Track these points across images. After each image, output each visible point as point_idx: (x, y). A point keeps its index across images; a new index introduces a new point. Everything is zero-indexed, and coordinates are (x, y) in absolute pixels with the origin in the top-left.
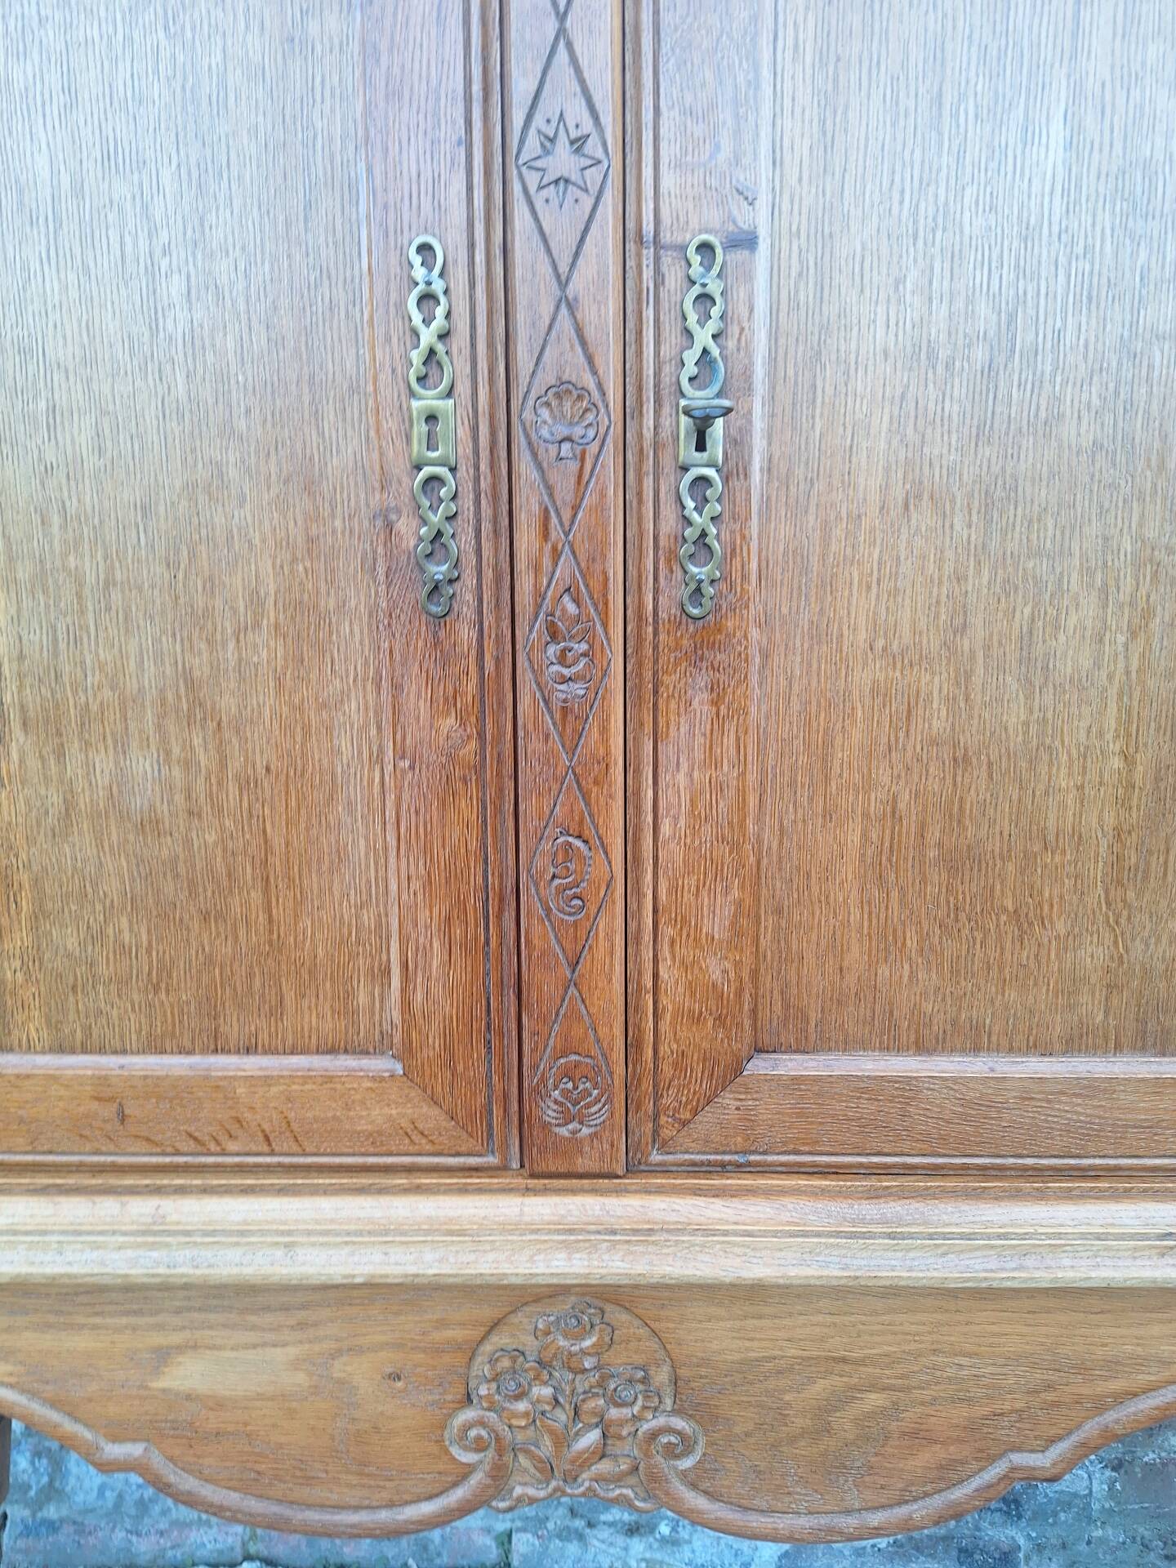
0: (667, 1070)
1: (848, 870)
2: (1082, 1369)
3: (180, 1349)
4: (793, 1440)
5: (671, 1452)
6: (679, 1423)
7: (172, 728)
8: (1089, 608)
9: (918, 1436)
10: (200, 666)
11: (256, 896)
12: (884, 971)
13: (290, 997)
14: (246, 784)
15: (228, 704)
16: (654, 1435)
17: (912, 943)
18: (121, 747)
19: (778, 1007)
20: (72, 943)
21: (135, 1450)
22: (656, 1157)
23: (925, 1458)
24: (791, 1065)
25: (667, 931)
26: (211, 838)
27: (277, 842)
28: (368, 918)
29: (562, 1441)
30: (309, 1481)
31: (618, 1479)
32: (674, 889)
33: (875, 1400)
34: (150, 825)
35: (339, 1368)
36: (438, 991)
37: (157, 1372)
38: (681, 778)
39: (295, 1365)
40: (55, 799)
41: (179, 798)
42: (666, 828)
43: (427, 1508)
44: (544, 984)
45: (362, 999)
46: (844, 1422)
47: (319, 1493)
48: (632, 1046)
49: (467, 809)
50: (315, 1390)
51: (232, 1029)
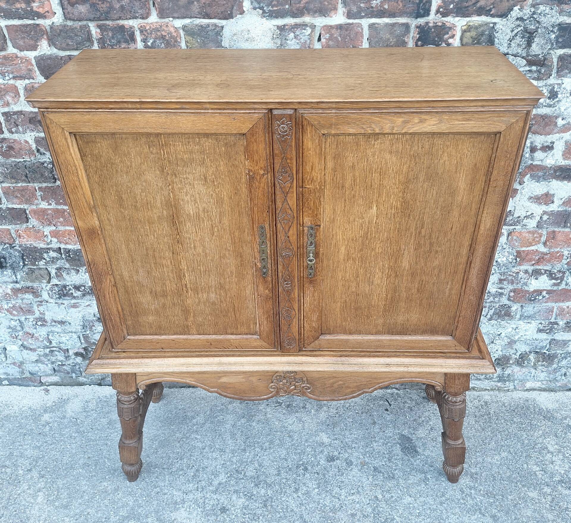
0: (306, 338)
1: (338, 310)
2: (375, 379)
3: (223, 376)
4: (327, 388)
5: (306, 389)
6: (308, 385)
7: (217, 290)
8: (380, 274)
9: (348, 387)
10: (222, 282)
11: (233, 313)
12: (344, 323)
13: (239, 327)
14: (230, 298)
15: (227, 287)
16: (303, 387)
17: (349, 319)
18: (208, 293)
19: (325, 328)
20: (200, 320)
21: (216, 389)
22: (304, 349)
23: (349, 390)
24: (328, 337)
25: (306, 320)
26: (225, 305)
27: (236, 306)
28: (252, 316)
29: (288, 388)
30: (245, 394)
31: (298, 393)
32: (307, 314)
33: (340, 382)
34: (214, 303)
35: (250, 378)
36: (265, 327)
37: (219, 379)
38: (308, 299)
39: (243, 378)
40: (197, 300)
41: (219, 300)
42: (305, 305)
43: (265, 397)
44: (284, 328)
45: (252, 327)
46: (336, 385)
47: (247, 395)
48: (300, 334)
49: (270, 302)
50: (246, 381)
51: (229, 331)
